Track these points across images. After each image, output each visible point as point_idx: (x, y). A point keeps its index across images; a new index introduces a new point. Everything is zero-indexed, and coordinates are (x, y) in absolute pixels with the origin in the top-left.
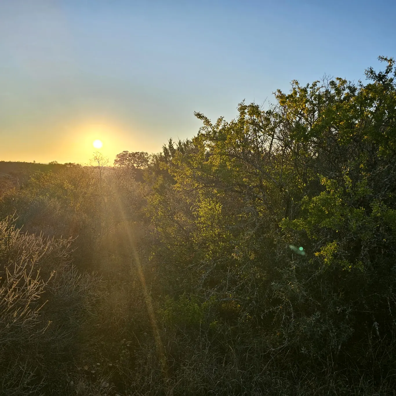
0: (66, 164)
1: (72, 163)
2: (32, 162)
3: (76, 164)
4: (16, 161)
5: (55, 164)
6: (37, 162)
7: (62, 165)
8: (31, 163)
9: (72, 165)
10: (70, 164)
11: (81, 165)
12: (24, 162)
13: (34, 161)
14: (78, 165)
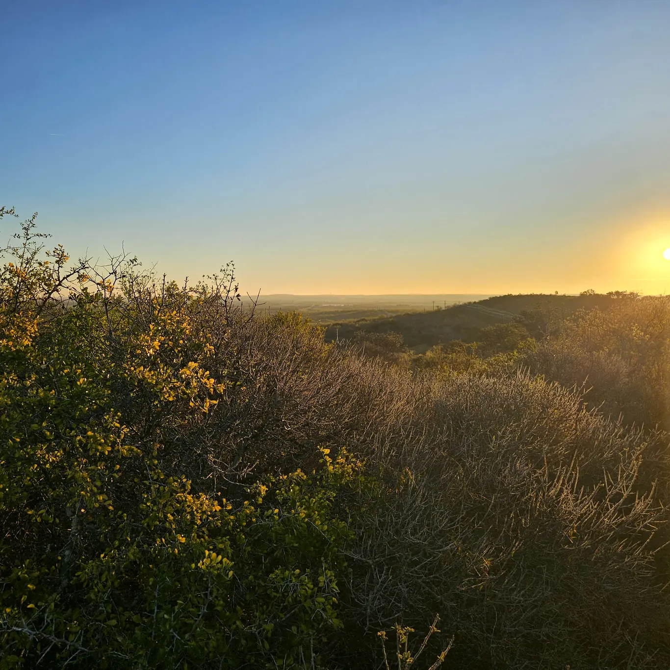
0: (611, 294)
1: (620, 291)
2: (554, 293)
3: (628, 293)
4: (529, 294)
5: (590, 295)
6: (560, 293)
7: (603, 295)
8: (551, 295)
9: (621, 294)
10: (617, 293)
11: (639, 294)
12: (541, 295)
13: (557, 292)
14: (632, 294)
